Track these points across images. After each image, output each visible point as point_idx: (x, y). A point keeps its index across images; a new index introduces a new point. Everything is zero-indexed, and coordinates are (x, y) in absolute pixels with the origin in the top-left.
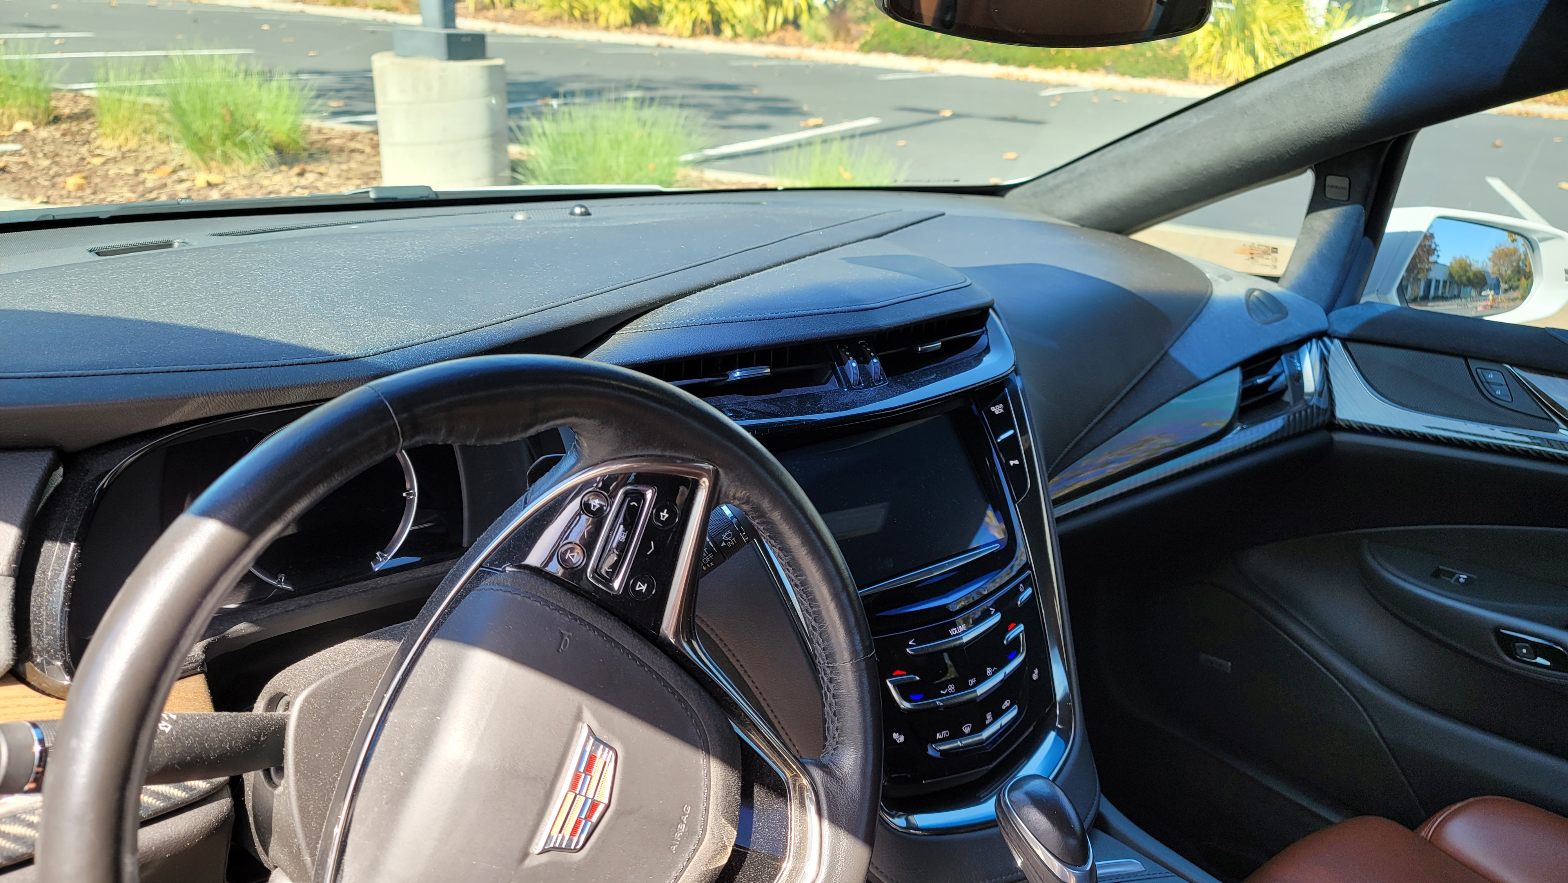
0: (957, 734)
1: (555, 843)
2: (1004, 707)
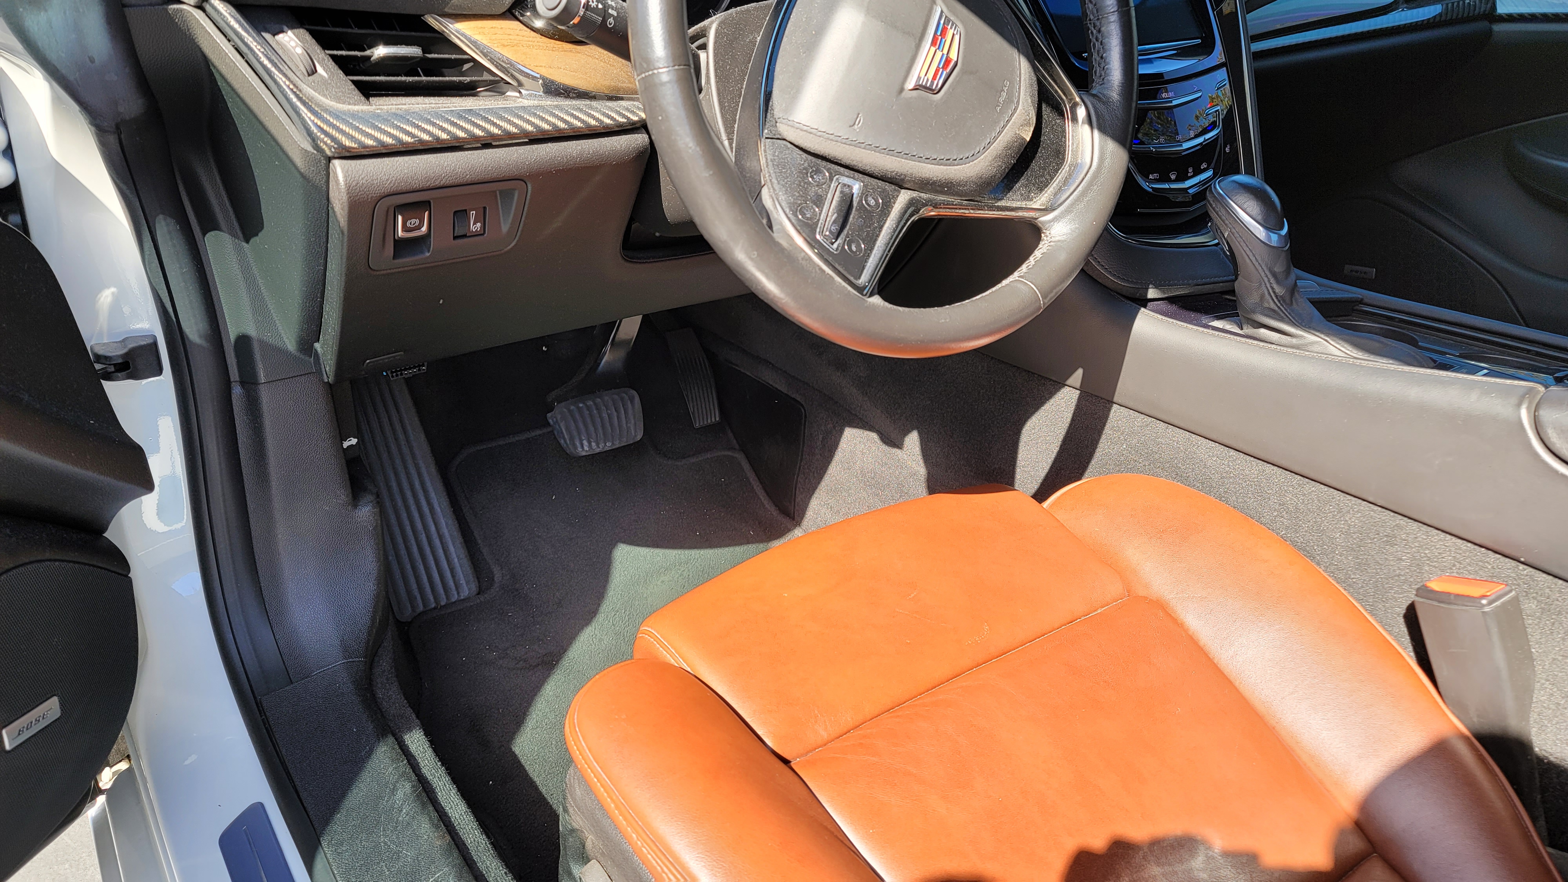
0: (1165, 179)
1: (923, 82)
2: (1202, 168)
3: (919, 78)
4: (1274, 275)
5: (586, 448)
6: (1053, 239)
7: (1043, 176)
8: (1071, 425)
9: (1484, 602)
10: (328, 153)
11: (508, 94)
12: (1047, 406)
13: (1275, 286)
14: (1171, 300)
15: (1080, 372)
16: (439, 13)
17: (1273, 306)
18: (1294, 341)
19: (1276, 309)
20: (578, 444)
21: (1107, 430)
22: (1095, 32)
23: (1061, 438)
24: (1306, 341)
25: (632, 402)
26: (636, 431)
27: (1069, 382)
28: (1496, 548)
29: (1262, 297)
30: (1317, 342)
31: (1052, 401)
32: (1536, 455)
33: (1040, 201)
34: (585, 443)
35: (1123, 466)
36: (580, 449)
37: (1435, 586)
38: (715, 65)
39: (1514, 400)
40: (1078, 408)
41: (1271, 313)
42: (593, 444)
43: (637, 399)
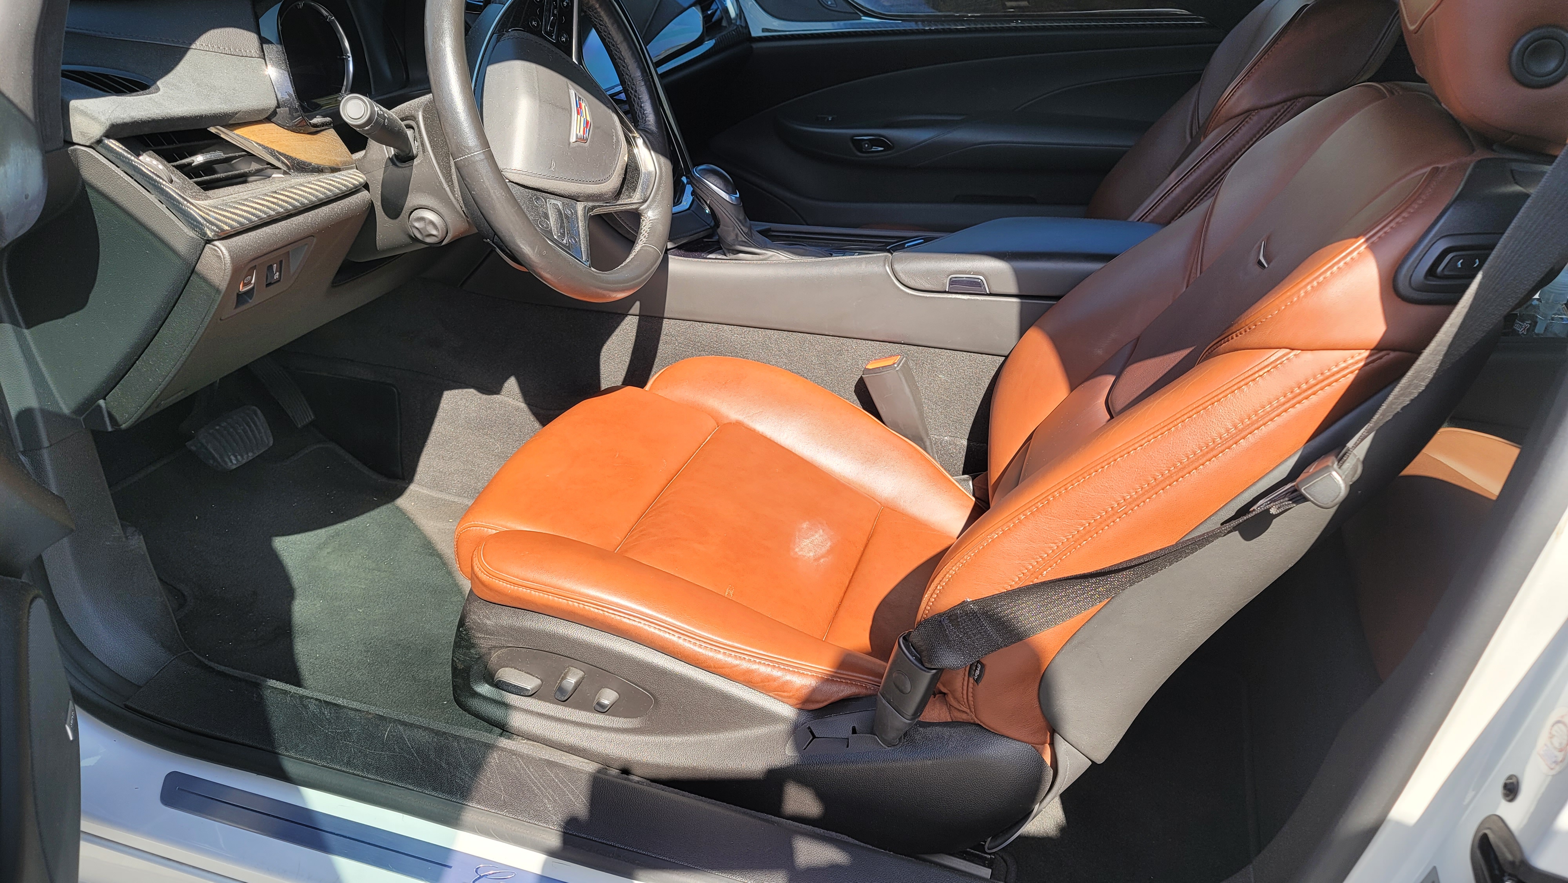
3: (577, 135)
4: (740, 221)
5: (235, 462)
6: (651, 218)
7: (633, 182)
8: (636, 340)
9: (896, 365)
10: (210, 234)
11: (273, 176)
12: (617, 332)
13: (742, 227)
14: (679, 248)
15: (638, 304)
16: (222, 124)
17: (744, 239)
18: (761, 257)
19: (746, 240)
20: (227, 460)
21: (663, 337)
22: (632, 92)
23: (630, 351)
24: (769, 255)
25: (256, 414)
26: (268, 439)
27: (631, 312)
28: (890, 340)
29: (737, 235)
30: (774, 255)
31: (620, 328)
32: (898, 288)
33: (637, 197)
34: (232, 457)
35: (678, 357)
36: (230, 464)
37: (869, 367)
38: (429, 140)
39: (882, 263)
40: (639, 326)
41: (744, 244)
42: (239, 457)
43: (259, 412)
